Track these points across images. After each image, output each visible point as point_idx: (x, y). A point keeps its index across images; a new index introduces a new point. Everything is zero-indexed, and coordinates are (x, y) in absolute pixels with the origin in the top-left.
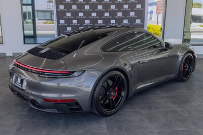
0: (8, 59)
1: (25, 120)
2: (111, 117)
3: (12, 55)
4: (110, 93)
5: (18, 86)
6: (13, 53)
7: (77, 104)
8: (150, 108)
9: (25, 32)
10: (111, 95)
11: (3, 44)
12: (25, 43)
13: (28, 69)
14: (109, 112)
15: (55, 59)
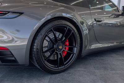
2: (57, 75)
4: (58, 46)
8: (106, 69)
10: (59, 49)
14: (56, 69)
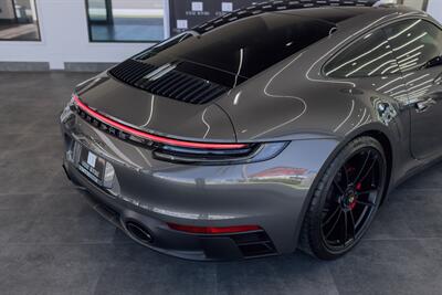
0: (53, 76)
1: (112, 265)
3: (62, 67)
4: (347, 198)
5: (88, 174)
6: (65, 64)
7: (263, 235)
9: (90, 10)
10: (348, 203)
11: (40, 40)
12: (91, 40)
13: (117, 131)
15: (195, 103)
